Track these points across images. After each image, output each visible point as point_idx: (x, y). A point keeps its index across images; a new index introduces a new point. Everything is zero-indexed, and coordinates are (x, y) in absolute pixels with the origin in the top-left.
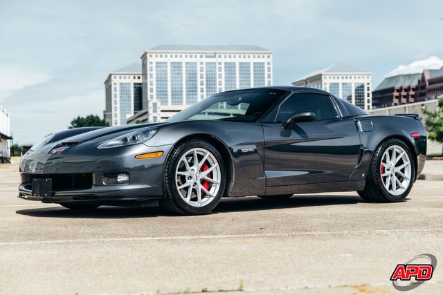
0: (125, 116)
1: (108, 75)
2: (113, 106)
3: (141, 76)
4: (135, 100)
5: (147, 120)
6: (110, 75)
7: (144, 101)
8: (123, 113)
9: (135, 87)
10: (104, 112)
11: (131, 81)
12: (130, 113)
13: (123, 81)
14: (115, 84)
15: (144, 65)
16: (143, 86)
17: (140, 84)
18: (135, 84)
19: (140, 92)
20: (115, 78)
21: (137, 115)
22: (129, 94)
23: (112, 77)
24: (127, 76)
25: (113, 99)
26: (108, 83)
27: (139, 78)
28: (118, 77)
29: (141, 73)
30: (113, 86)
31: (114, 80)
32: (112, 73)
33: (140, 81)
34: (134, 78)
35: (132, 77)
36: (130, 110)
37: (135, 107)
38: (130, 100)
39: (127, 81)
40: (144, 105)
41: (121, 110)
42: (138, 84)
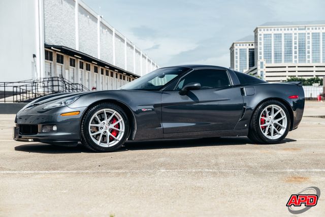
1: (232, 44)
2: (235, 64)
3: (254, 44)
4: (249, 60)
5: (256, 73)
6: (234, 44)
7: (255, 61)
8: (241, 69)
9: (249, 52)
11: (247, 47)
12: (246, 69)
13: (242, 47)
14: (237, 49)
15: (256, 37)
16: (255, 51)
17: (253, 49)
18: (250, 49)
19: (253, 54)
20: (236, 45)
21: (250, 70)
22: (246, 56)
23: (235, 44)
24: (244, 44)
25: (235, 60)
26: (232, 48)
27: (252, 45)
28: (238, 44)
29: (254, 42)
30: (235, 51)
31: (236, 47)
32: (234, 42)
33: (253, 47)
34: (249, 45)
35: (248, 44)
36: (246, 67)
37: (249, 65)
38: (246, 60)
39: (244, 47)
40: (255, 63)
41: (240, 67)
42: (251, 49)
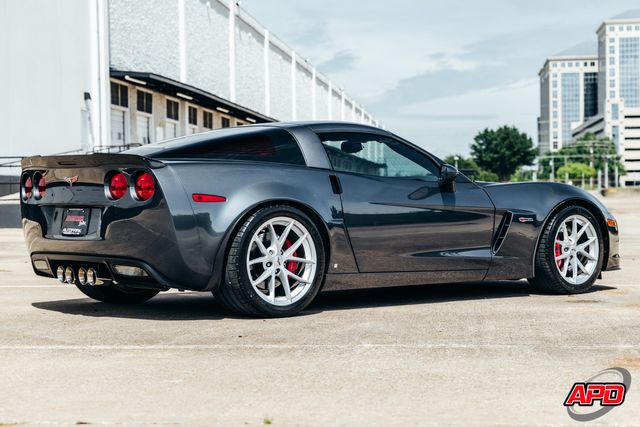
0: (570, 126)
1: (544, 61)
2: (552, 109)
3: (596, 62)
4: (585, 100)
5: (601, 131)
6: (548, 62)
7: (599, 101)
8: (566, 122)
9: (586, 80)
10: (539, 119)
11: (581, 70)
12: (578, 121)
13: (567, 70)
14: (556, 76)
15: (601, 44)
16: (599, 77)
17: (595, 74)
18: (586, 74)
19: (593, 89)
20: (555, 65)
21: (588, 123)
22: (578, 90)
23: (551, 64)
24: (574, 63)
25: (551, 99)
26: (544, 71)
27: (593, 64)
28: (559, 63)
29: (596, 56)
30: (551, 79)
31: (553, 70)
32: (550, 58)
33: (595, 69)
34: (586, 64)
35: (582, 63)
36: (577, 116)
37: (586, 111)
38: (578, 100)
39: (574, 69)
40: (599, 107)
41: (564, 116)
42: (591, 74)
